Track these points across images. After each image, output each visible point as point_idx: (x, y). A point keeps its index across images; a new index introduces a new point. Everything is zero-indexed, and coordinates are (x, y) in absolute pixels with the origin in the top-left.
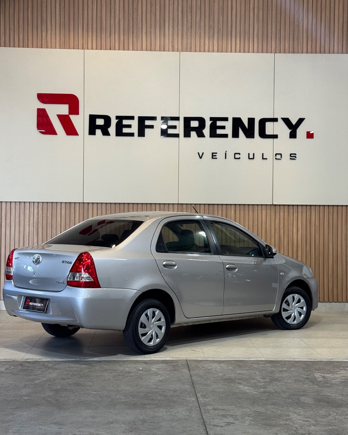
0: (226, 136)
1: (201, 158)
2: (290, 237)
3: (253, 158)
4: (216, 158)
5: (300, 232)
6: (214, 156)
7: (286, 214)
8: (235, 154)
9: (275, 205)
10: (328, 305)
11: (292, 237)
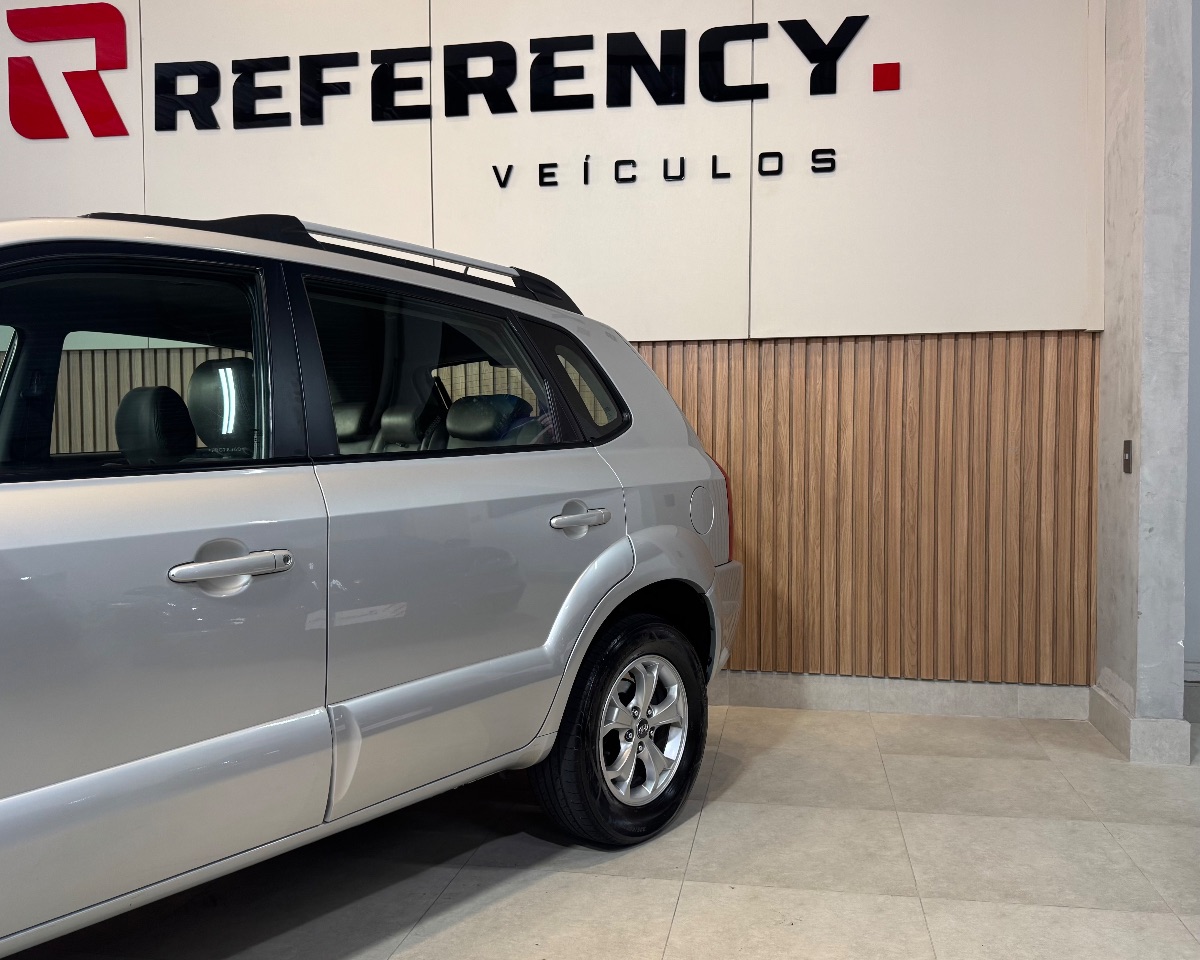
0: (585, 102)
1: (503, 184)
2: (815, 450)
3: (681, 177)
4: (555, 184)
5: (848, 434)
6: (546, 175)
7: (799, 373)
8: (618, 164)
9: (760, 341)
10: (950, 689)
11: (818, 453)
